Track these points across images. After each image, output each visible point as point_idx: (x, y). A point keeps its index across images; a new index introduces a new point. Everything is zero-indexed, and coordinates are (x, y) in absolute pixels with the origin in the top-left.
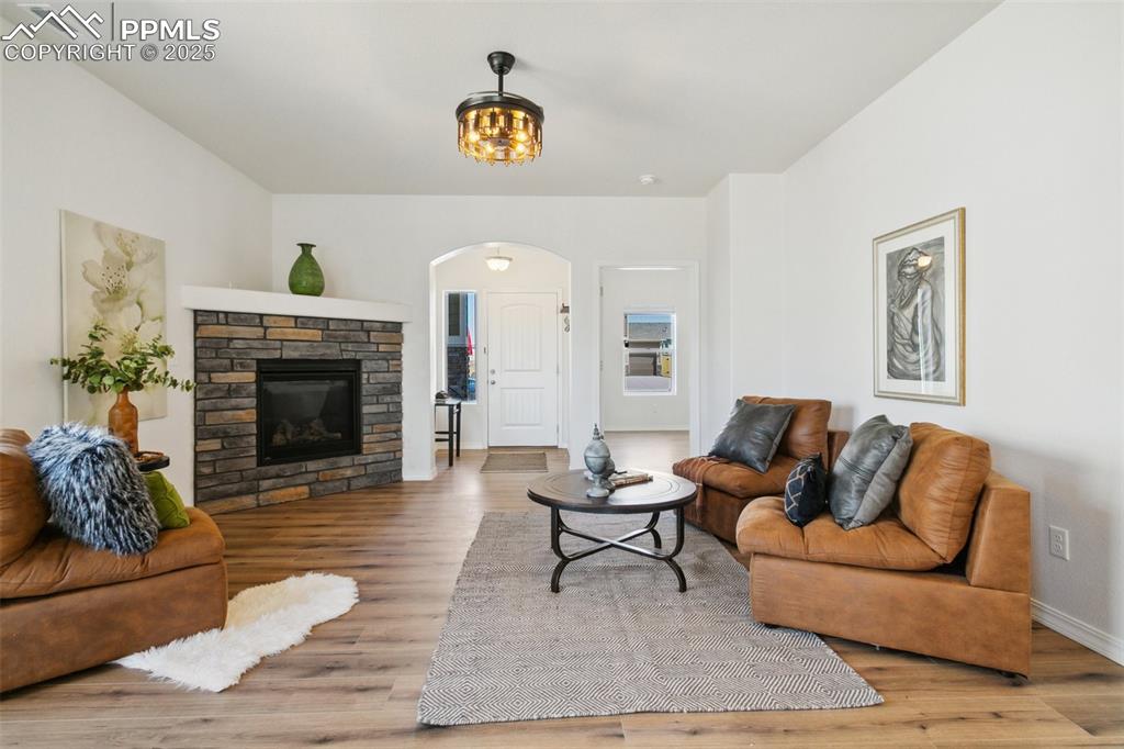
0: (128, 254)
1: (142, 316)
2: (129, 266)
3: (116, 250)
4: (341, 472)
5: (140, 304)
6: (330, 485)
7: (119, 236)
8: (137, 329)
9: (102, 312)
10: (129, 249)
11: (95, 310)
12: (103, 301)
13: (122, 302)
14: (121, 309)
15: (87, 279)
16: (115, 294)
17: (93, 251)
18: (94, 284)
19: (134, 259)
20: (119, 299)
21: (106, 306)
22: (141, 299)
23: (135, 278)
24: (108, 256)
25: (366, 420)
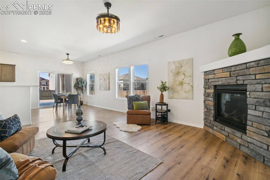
0: (181, 65)
1: (185, 77)
2: (181, 67)
3: (178, 65)
4: (237, 138)
5: (184, 74)
6: (233, 142)
7: (179, 62)
8: (183, 80)
9: (175, 77)
10: (181, 64)
11: (173, 77)
12: (175, 75)
13: (179, 75)
14: (179, 76)
15: (172, 72)
16: (178, 73)
17: (173, 67)
18: (173, 73)
19: (183, 65)
20: (178, 74)
21: (176, 76)
22: (184, 73)
23: (183, 69)
24: (176, 67)
25: (249, 117)
